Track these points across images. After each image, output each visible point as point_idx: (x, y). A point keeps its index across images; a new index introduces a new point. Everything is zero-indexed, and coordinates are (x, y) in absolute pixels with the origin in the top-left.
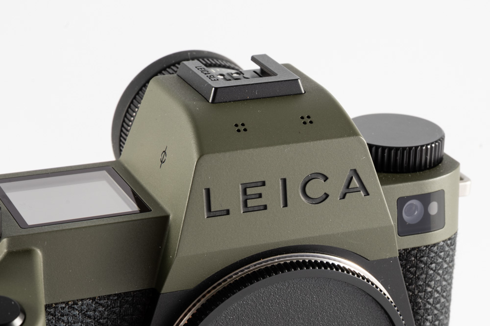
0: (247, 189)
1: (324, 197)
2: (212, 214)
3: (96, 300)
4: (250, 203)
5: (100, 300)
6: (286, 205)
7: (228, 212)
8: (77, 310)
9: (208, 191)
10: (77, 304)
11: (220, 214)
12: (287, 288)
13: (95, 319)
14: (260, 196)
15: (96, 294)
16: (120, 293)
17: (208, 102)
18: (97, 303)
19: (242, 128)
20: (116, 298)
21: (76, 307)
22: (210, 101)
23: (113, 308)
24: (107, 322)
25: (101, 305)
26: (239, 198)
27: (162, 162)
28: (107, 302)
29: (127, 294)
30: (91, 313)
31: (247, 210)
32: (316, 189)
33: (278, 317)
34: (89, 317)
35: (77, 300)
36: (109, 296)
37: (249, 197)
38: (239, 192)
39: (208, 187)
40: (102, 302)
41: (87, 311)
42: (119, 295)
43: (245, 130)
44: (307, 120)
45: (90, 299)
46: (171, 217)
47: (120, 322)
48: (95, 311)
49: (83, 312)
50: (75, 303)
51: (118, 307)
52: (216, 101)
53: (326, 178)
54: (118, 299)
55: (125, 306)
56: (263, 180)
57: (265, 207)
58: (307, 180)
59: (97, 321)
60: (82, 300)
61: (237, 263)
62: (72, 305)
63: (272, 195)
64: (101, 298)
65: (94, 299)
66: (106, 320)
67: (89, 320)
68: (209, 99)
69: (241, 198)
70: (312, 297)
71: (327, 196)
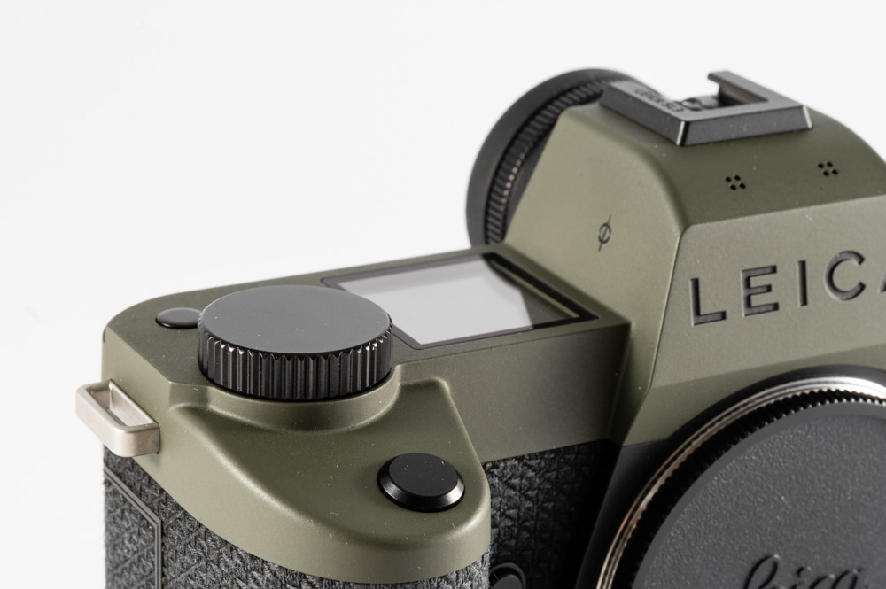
0: (752, 279)
1: (859, 288)
2: (701, 319)
3: (525, 460)
4: (756, 300)
5: (530, 459)
6: (805, 302)
7: (723, 316)
8: (496, 476)
9: (696, 282)
10: (497, 467)
11: (713, 319)
12: (807, 434)
13: (520, 490)
14: (769, 289)
15: (525, 451)
16: (559, 449)
17: (674, 143)
18: (525, 464)
19: (738, 184)
20: (552, 456)
21: (495, 471)
22: (678, 142)
23: (548, 471)
24: (537, 495)
25: (530, 467)
26: (740, 293)
27: (602, 241)
28: (539, 463)
29: (568, 449)
30: (516, 481)
31: (750, 311)
32: (848, 276)
33: (791, 479)
34: (513, 487)
35: (498, 461)
36: (544, 453)
37: (753, 291)
38: (739, 284)
39: (695, 277)
40: (533, 463)
41: (510, 478)
42: (556, 452)
43: (742, 186)
44: (828, 169)
45: (516, 458)
46: (634, 327)
47: (557, 495)
48: (521, 477)
49: (505, 480)
50: (495, 465)
51: (553, 471)
52: (689, 141)
53: (861, 260)
54: (554, 458)
55: (565, 469)
56: (772, 263)
57: (776, 307)
58: (834, 263)
59: (523, 494)
60: (505, 460)
61: (731, 396)
62: (490, 468)
63: (785, 286)
64: (531, 457)
65: (520, 459)
66: (536, 492)
67: (513, 493)
68: (676, 138)
69: (743, 293)
70: (841, 448)
71: (862, 287)
